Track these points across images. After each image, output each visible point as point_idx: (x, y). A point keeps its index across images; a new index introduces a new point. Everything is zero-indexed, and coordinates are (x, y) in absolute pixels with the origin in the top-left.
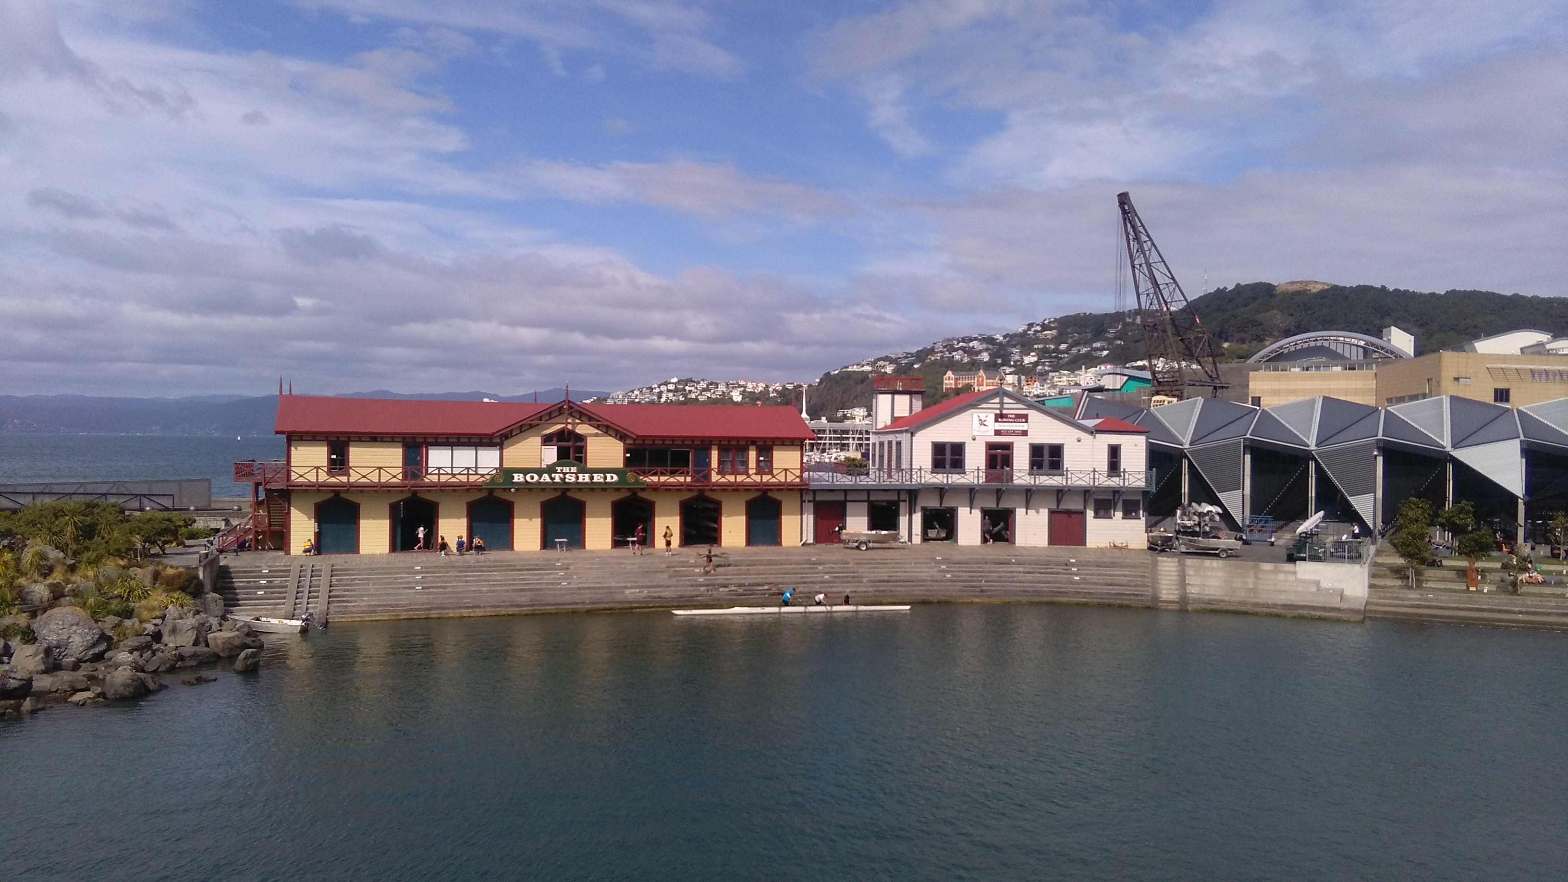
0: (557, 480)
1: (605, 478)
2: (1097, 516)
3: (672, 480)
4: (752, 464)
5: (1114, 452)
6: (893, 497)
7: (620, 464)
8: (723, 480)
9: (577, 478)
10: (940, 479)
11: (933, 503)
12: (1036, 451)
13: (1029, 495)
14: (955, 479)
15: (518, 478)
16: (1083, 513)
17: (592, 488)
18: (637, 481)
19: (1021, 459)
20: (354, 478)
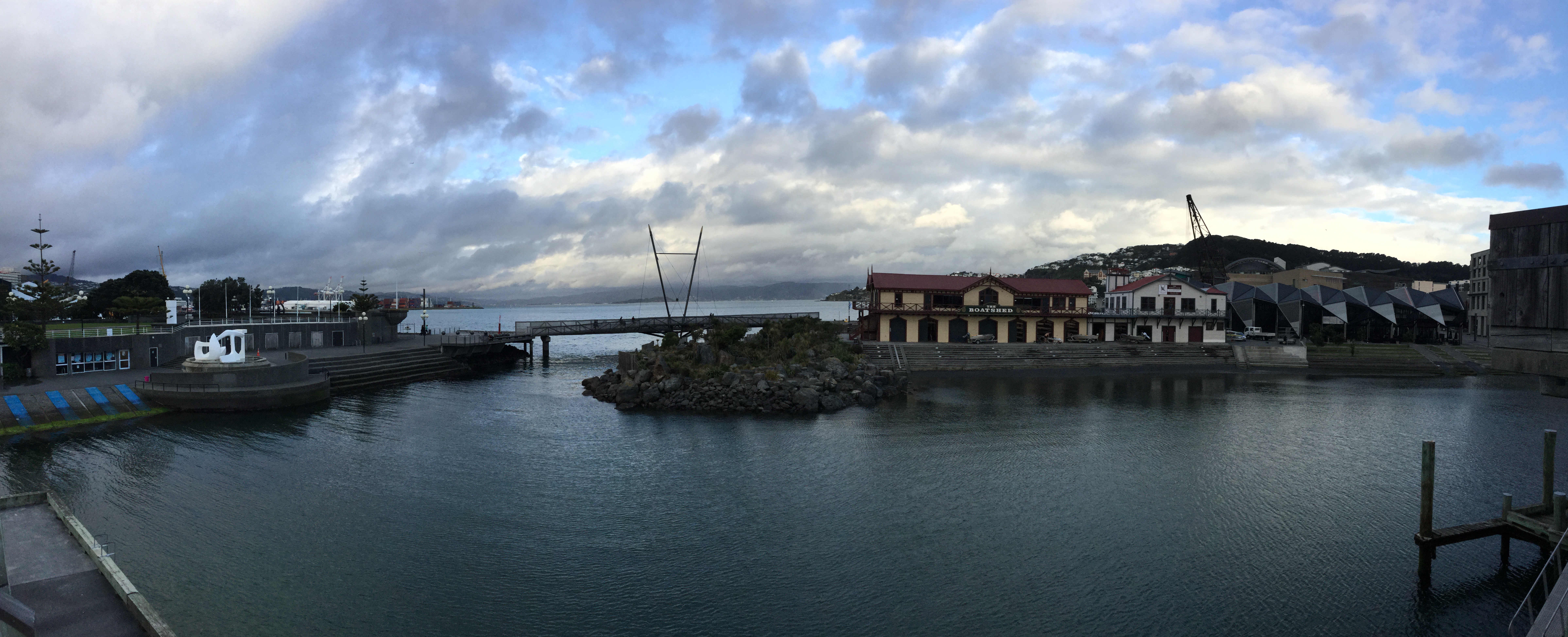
0: (987, 311)
1: (1007, 311)
2: (1207, 329)
3: (1035, 312)
4: (1067, 305)
5: (1214, 302)
6: (1124, 321)
7: (1012, 304)
8: (1056, 312)
9: (996, 310)
10: (1145, 313)
11: (1140, 323)
12: (1184, 301)
13: (1181, 320)
14: (1152, 313)
15: (971, 310)
16: (1202, 328)
17: (1002, 315)
18: (1021, 312)
19: (1178, 305)
20: (906, 308)
